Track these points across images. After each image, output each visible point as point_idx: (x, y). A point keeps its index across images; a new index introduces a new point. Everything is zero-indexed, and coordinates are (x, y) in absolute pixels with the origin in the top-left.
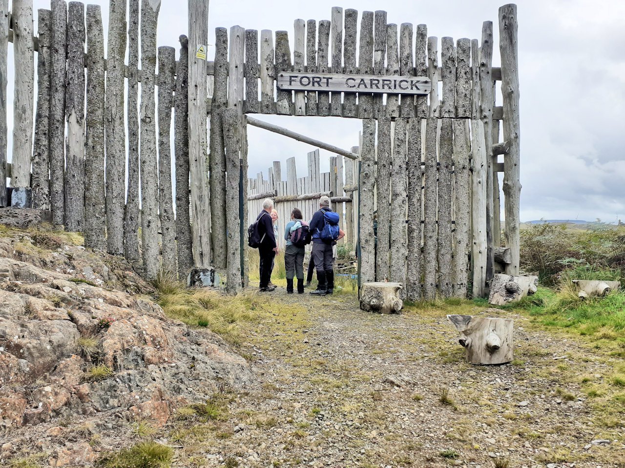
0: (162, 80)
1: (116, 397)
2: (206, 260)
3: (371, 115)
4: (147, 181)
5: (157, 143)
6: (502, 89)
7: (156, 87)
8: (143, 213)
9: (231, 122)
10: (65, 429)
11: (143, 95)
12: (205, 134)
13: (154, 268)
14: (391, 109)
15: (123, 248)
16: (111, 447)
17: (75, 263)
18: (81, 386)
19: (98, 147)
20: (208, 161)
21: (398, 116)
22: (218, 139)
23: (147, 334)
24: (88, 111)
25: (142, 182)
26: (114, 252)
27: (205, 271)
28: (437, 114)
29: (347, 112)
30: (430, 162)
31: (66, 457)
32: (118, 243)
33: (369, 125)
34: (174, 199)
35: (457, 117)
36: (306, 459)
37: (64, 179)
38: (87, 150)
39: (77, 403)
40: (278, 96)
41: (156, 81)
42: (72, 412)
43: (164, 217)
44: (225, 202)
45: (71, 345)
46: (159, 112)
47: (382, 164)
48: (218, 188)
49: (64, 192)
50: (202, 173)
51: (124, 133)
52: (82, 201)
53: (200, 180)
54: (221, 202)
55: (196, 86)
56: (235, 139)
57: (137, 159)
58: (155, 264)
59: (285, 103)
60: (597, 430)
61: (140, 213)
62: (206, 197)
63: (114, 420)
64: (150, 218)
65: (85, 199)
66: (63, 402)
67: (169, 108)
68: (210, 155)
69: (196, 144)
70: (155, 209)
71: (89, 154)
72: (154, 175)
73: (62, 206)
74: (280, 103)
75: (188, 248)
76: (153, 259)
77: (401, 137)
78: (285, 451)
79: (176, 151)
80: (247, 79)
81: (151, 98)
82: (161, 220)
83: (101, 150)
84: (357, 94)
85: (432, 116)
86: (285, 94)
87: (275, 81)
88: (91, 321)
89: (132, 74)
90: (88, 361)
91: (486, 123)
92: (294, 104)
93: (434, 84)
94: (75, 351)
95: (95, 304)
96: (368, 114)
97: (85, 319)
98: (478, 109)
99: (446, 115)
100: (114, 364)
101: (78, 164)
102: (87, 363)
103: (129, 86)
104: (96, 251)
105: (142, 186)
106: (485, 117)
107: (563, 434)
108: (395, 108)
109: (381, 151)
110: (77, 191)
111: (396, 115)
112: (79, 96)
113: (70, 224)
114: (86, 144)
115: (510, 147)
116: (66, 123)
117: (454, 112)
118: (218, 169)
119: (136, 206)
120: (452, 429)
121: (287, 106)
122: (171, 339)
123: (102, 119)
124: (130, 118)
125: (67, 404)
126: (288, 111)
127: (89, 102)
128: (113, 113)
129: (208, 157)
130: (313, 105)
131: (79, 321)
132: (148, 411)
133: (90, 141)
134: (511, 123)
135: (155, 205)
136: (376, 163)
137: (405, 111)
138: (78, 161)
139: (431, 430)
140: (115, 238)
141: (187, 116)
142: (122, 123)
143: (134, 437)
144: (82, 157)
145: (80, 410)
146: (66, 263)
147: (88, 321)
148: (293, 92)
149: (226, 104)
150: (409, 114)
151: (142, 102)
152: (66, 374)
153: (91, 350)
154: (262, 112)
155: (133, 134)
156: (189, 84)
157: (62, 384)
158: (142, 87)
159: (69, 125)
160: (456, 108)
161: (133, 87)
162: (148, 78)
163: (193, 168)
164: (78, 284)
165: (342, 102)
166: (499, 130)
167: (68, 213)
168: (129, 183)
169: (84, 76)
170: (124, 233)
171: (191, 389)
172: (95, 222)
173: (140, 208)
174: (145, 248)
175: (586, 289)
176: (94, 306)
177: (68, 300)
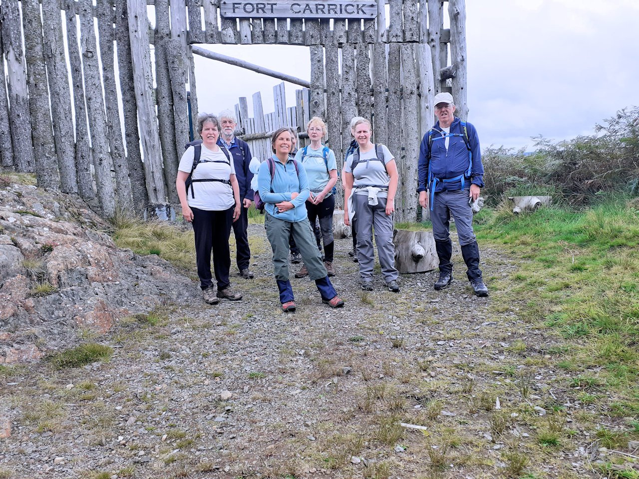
0: (101, 11)
1: (60, 309)
2: (161, 196)
3: (318, 42)
4: (95, 118)
5: (102, 79)
6: (449, 10)
7: (96, 20)
8: (93, 151)
9: (175, 53)
10: (13, 335)
11: (83, 28)
12: (149, 67)
13: (110, 205)
14: (338, 34)
15: (77, 187)
16: (56, 348)
17: (24, 200)
18: (27, 300)
19: (41, 85)
20: (155, 95)
21: (345, 42)
22: (164, 71)
23: (91, 257)
24: (26, 47)
25: (90, 120)
26: (68, 191)
27: (160, 206)
28: (385, 39)
29: (293, 39)
30: (378, 88)
31: (14, 355)
32: (72, 182)
33: (316, 52)
34: (124, 136)
35: (404, 41)
36: (233, 350)
37: (9, 119)
38: (29, 88)
39: (24, 314)
40: (222, 25)
41: (95, 13)
42: (19, 322)
43: (115, 154)
44: (174, 136)
45: (15, 265)
46: (100, 46)
47: (331, 91)
48: (167, 122)
49: (11, 133)
50: (149, 107)
51: (66, 69)
52: (30, 141)
53: (148, 115)
54: (171, 136)
55: (136, 17)
56: (180, 71)
57: (82, 95)
58: (111, 202)
59: (230, 31)
60: (490, 315)
61: (91, 151)
62: (155, 132)
63: (59, 327)
64: (101, 155)
65: (32, 139)
66: (11, 313)
67: (110, 42)
68: (157, 90)
69: (140, 78)
70: (105, 146)
71: (31, 93)
72: (101, 112)
73: (10, 146)
74: (224, 32)
75: (141, 185)
76: (108, 197)
77: (349, 63)
78: (215, 346)
79: (122, 87)
80: (189, 8)
81: (91, 32)
82: (112, 158)
83: (44, 88)
84: (303, 20)
85: (380, 41)
86: (229, 23)
87: (218, 9)
88: (34, 246)
89: (68, 6)
90: (34, 280)
91: (434, 46)
92: (239, 33)
93: (381, 8)
94: (20, 272)
95: (39, 231)
96: (315, 40)
97: (28, 244)
98: (425, 32)
99: (394, 40)
100: (58, 283)
101: (22, 103)
102: (33, 282)
103: (67, 20)
104: (49, 190)
105: (90, 124)
106: (432, 40)
107: (460, 320)
108: (342, 34)
109: (330, 79)
110: (23, 131)
111: (343, 40)
112: (16, 32)
113: (20, 165)
114: (28, 82)
115: (456, 70)
116: (5, 61)
117: (402, 36)
118: (166, 102)
119: (86, 144)
120: (365, 321)
121: (232, 35)
122: (116, 263)
123: (42, 56)
124: (71, 53)
125: (14, 315)
126: (233, 40)
127: (27, 37)
128: (53, 48)
129: (154, 91)
130: (259, 32)
131: (22, 245)
132: (91, 319)
133: (32, 79)
134: (457, 45)
135: (105, 142)
136: (325, 91)
137: (353, 35)
138: (21, 100)
139: (347, 323)
140: (68, 177)
141: (129, 49)
142: (63, 59)
143: (78, 341)
144: (26, 96)
145: (27, 320)
146: (14, 200)
147: (32, 246)
148: (238, 20)
149: (169, 35)
150: (356, 39)
151: (82, 36)
152: (13, 290)
153: (36, 270)
154: (207, 42)
155: (76, 70)
156: (129, 15)
157: (8, 298)
158: (81, 19)
159: (8, 63)
160: (404, 32)
161: (71, 20)
162: (85, 10)
163: (140, 103)
164: (23, 215)
165: (289, 29)
166: (447, 53)
167: (16, 154)
168: (77, 121)
169: (18, 10)
170: (77, 172)
171: (135, 303)
172: (45, 162)
173: (91, 146)
174: (100, 186)
175: (520, 205)
176: (37, 233)
177: (11, 228)
